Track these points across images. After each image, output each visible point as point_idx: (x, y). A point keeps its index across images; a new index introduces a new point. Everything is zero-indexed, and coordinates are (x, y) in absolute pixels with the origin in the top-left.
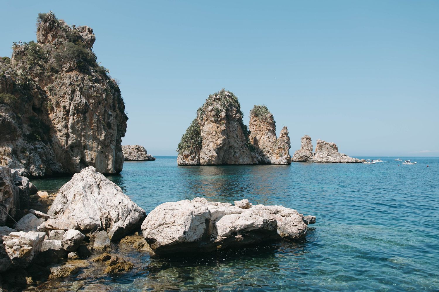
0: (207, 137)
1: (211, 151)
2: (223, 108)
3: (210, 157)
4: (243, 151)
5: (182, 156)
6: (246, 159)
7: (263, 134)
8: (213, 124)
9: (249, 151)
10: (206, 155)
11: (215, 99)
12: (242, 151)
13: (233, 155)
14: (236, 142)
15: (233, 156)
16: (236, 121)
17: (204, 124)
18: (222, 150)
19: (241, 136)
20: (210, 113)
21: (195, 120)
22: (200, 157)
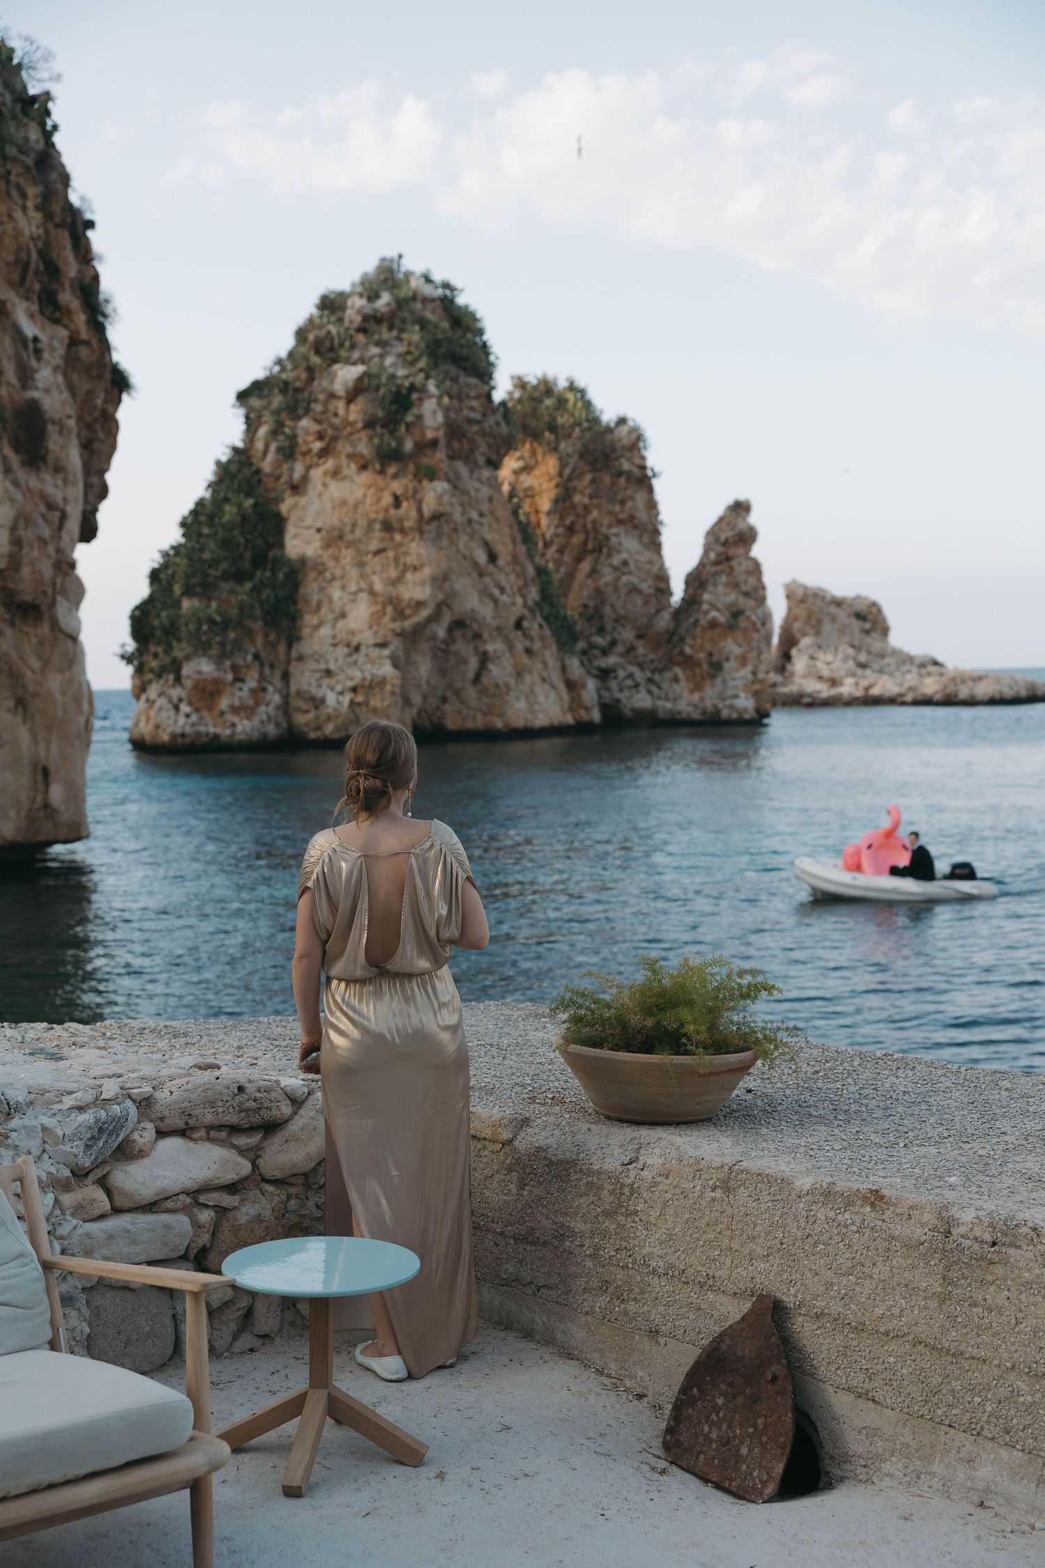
0: (331, 564)
1: (357, 649)
2: (427, 377)
3: (354, 690)
4: (528, 651)
5: (176, 693)
6: (541, 698)
7: (590, 546)
8: (366, 477)
9: (554, 647)
10: (333, 681)
11: (366, 318)
12: (519, 647)
13: (471, 676)
14: (486, 594)
15: (477, 679)
16: (481, 460)
17: (305, 479)
18: (425, 646)
19: (515, 560)
20: (341, 411)
21: (236, 450)
22: (293, 689)
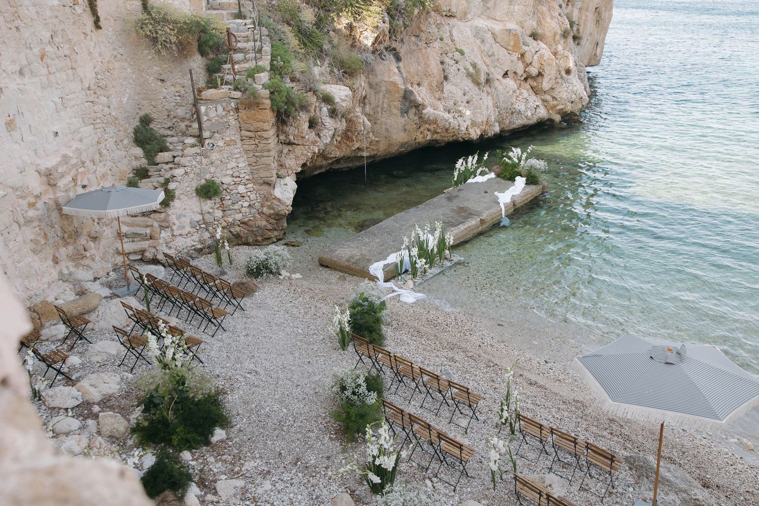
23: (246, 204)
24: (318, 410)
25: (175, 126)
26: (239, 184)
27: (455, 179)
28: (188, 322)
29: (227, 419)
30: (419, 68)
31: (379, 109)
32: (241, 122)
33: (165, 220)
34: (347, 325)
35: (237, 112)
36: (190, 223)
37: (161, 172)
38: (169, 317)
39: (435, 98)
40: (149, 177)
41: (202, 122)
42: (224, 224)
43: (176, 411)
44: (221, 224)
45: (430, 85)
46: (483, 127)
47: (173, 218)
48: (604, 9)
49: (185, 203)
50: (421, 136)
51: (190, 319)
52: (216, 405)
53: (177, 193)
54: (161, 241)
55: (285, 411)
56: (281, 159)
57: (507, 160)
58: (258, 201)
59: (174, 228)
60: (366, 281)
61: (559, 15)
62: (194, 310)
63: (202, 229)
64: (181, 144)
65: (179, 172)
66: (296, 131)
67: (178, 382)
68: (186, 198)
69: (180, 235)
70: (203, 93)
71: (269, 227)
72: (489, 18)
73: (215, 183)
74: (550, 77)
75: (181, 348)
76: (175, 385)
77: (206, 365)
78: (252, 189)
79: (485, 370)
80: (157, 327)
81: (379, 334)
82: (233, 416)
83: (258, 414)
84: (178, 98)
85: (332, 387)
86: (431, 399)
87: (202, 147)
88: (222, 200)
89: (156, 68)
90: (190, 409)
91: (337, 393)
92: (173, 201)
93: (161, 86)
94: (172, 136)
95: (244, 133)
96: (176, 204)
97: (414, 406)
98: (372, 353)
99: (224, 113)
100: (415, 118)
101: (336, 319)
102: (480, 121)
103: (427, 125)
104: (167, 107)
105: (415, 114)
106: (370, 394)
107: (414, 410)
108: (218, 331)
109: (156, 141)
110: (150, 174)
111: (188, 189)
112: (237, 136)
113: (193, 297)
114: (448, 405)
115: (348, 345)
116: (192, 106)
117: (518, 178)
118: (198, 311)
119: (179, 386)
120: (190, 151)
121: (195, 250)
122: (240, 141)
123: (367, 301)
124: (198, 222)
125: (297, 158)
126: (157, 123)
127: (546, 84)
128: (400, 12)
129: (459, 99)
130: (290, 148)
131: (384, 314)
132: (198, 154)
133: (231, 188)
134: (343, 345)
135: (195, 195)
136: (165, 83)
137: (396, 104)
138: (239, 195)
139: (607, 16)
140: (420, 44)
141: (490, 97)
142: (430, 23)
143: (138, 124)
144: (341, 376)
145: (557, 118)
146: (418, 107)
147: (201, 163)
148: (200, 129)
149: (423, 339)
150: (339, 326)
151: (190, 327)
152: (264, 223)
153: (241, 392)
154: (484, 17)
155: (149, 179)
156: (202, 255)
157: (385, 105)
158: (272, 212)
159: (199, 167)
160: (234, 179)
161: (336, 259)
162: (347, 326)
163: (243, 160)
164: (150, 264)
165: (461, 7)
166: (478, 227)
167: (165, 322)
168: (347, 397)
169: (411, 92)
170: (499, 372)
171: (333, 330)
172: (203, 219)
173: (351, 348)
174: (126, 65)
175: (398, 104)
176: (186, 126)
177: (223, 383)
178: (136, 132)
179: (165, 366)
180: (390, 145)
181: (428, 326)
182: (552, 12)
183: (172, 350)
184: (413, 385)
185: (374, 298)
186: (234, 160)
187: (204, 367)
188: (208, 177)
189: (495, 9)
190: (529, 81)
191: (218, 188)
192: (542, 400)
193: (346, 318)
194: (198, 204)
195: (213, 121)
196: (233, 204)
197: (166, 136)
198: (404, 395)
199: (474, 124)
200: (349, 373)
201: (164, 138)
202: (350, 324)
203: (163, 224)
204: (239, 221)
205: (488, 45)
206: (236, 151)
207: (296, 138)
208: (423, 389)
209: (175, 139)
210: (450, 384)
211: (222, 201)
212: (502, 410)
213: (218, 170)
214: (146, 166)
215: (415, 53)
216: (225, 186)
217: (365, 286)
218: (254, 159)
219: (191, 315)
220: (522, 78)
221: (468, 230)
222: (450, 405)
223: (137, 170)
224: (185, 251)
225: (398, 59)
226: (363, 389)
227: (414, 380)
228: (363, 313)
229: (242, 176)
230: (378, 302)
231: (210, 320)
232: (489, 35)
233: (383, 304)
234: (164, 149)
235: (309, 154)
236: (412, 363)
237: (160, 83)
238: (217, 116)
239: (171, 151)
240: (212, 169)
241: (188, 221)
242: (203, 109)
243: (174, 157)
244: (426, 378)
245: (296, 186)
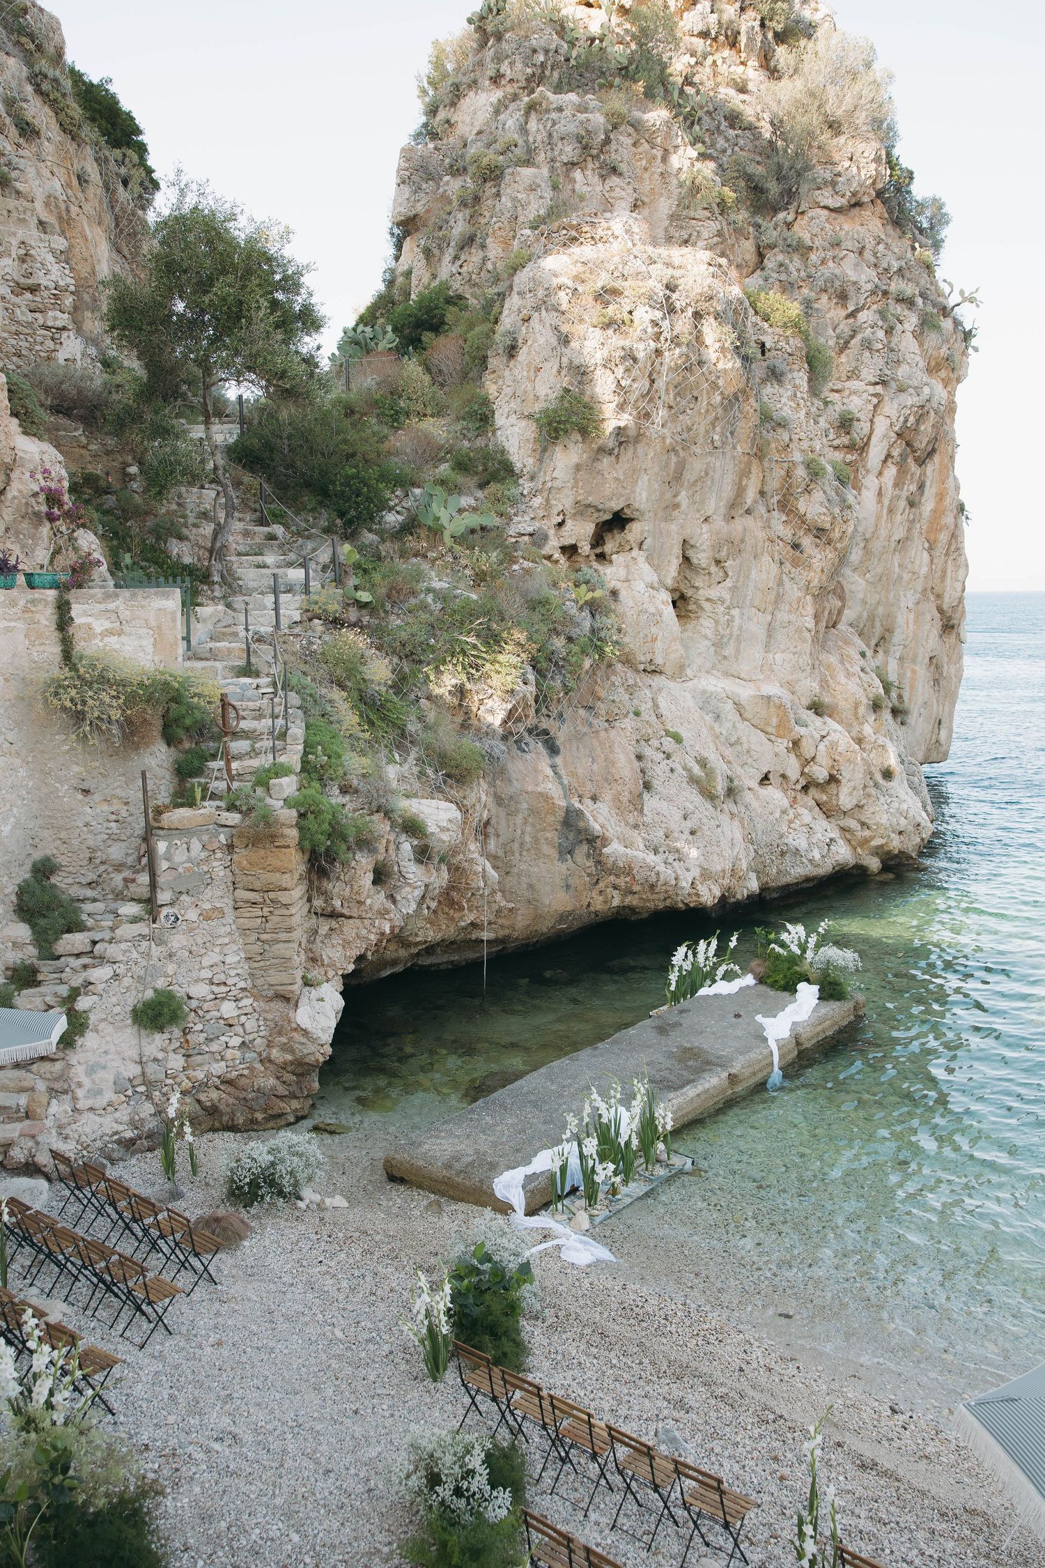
23: (236, 1041)
24: (373, 1535)
25: (101, 880)
26: (223, 998)
27: (673, 988)
28: (89, 1313)
29: (159, 1561)
30: (595, 767)
31: (516, 846)
32: (237, 871)
33: (61, 1076)
34: (444, 1319)
35: (230, 853)
36: (115, 1083)
37: (63, 975)
38: (49, 1301)
39: (627, 824)
40: (38, 984)
41: (158, 872)
42: (187, 1084)
43: (41, 1539)
44: (179, 1084)
45: (617, 800)
46: (726, 882)
47: (79, 1073)
48: (946, 659)
49: (108, 1039)
50: (601, 898)
51: (93, 1304)
52: (135, 1525)
53: (93, 1018)
54: (49, 1123)
55: (296, 1538)
56: (314, 947)
57: (778, 949)
58: (261, 1034)
59: (80, 1093)
60: (488, 1213)
61: (862, 670)
62: (104, 1282)
63: (137, 1096)
64: (112, 916)
65: (100, 974)
66: (348, 889)
67: (52, 1466)
68: (110, 1029)
69: (91, 1109)
70: (165, 816)
71: (282, 1090)
72: (727, 674)
73: (174, 997)
74: (852, 784)
75: (68, 1379)
76: (45, 1472)
77: (122, 1418)
78: (250, 1010)
79: (756, 1432)
80: (20, 1326)
81: (514, 1341)
82: (173, 1553)
83: (232, 1548)
84: (113, 825)
85: (408, 1477)
86: (636, 1507)
87: (154, 922)
88: (186, 1032)
89: (76, 769)
90: (75, 1534)
91: (419, 1493)
92: (82, 1035)
93: (80, 801)
94: (95, 900)
95: (242, 894)
96: (89, 1041)
97: (597, 1523)
98: (499, 1390)
99: (204, 855)
100: (588, 864)
101: (420, 1305)
102: (719, 868)
103: (612, 878)
104: (91, 843)
105: (588, 856)
106: (495, 1494)
107: (596, 1535)
108: (156, 1333)
109: (61, 909)
110: (40, 977)
111: (117, 1009)
112: (226, 900)
113: (105, 1253)
114: (676, 1523)
115: (445, 1369)
116: (139, 841)
117: (802, 986)
118: (115, 1284)
119: (55, 1474)
120: (127, 930)
121: (119, 1142)
122: (232, 910)
123: (490, 1260)
124: (130, 1080)
125: (346, 944)
126: (64, 874)
127: (845, 799)
128: (556, 664)
129: (674, 826)
130: (334, 924)
131: (527, 1294)
132: (144, 936)
133: (206, 1006)
134: (435, 1368)
135: (129, 1022)
136: (90, 797)
137: (548, 835)
138: (222, 1022)
139: (953, 671)
140: (595, 722)
141: (736, 823)
142: (613, 684)
143: (28, 876)
144: (430, 1448)
145: (874, 864)
146: (593, 842)
147: (148, 955)
148: (153, 885)
149: (613, 1354)
150: (426, 1323)
151: (92, 1325)
152: (272, 1081)
153: (197, 1490)
154: (718, 674)
155: (38, 989)
156: (133, 1154)
157: (528, 839)
158: (289, 1057)
159: (144, 963)
160: (215, 988)
161: (421, 1163)
162: (443, 1322)
163: (235, 948)
164: (18, 1175)
165: (672, 656)
166: (724, 1091)
167: (39, 1314)
168: (443, 1500)
169: (579, 813)
170: (789, 1435)
171: (413, 1331)
172: (143, 1073)
173: (451, 1376)
174: (18, 762)
175: (552, 835)
176: (125, 880)
177: (156, 1466)
178: (22, 892)
179: (29, 1423)
180: (537, 917)
181: (625, 1321)
182: (848, 666)
183: (49, 1383)
184: (593, 1469)
185: (506, 1254)
186: (217, 950)
187: (115, 1423)
188: (161, 983)
189: (737, 659)
190: (813, 791)
191: (180, 1008)
192: (892, 1509)
193: (443, 1301)
194: (135, 1041)
195: (181, 870)
196: (209, 1040)
197: (82, 901)
198: (573, 1496)
199: (706, 875)
200: (449, 1440)
201: (76, 904)
202: (450, 1317)
203: (57, 1086)
204: (219, 1077)
205: (729, 725)
206: (223, 930)
207: (346, 905)
208: (616, 1479)
209: (100, 906)
210: (680, 1469)
211: (185, 1034)
212: (801, 1534)
213: (183, 970)
214: (35, 961)
215: (586, 738)
216: (194, 1004)
217: (483, 1222)
218: (257, 948)
219: (98, 1295)
220: (799, 787)
221: (703, 1097)
222: (680, 1521)
223: (15, 970)
224: (99, 1144)
225: (553, 750)
226: (479, 1482)
227: (594, 1456)
228: (479, 1290)
229: (230, 982)
230: (513, 1266)
231: (139, 1308)
232: (729, 706)
233: (525, 1268)
234: (74, 926)
235: (372, 937)
236: (589, 1415)
237: (80, 797)
238: (189, 860)
239: (89, 930)
240: (171, 968)
241: (111, 1078)
242: (162, 847)
243: (94, 943)
244: (622, 1452)
245: (343, 1003)
